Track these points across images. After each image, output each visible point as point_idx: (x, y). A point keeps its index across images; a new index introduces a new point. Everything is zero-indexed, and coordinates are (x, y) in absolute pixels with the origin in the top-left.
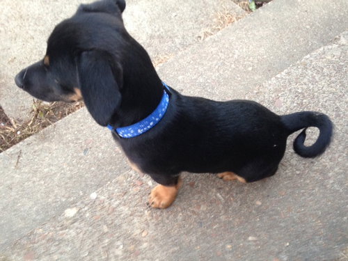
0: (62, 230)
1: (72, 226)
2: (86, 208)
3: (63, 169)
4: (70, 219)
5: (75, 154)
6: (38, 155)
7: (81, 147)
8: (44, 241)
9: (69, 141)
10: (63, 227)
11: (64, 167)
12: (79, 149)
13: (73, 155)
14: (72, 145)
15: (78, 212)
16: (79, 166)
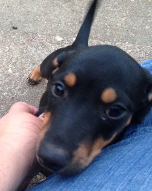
0: (49, 43)
1: (55, 45)
2: (67, 42)
3: (61, 23)
4: (56, 41)
5: (73, 20)
6: (53, 6)
7: (79, 19)
8: (38, 41)
9: (76, 10)
10: (51, 42)
11: (62, 23)
12: (78, 19)
13: (71, 20)
14: (75, 14)
15: (62, 41)
16: (70, 28)
